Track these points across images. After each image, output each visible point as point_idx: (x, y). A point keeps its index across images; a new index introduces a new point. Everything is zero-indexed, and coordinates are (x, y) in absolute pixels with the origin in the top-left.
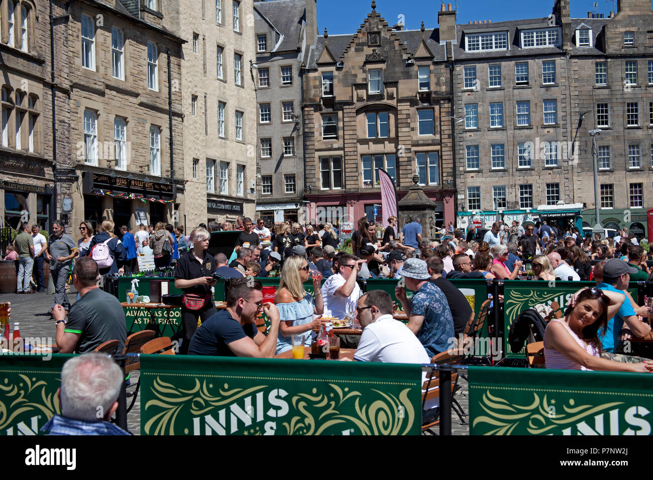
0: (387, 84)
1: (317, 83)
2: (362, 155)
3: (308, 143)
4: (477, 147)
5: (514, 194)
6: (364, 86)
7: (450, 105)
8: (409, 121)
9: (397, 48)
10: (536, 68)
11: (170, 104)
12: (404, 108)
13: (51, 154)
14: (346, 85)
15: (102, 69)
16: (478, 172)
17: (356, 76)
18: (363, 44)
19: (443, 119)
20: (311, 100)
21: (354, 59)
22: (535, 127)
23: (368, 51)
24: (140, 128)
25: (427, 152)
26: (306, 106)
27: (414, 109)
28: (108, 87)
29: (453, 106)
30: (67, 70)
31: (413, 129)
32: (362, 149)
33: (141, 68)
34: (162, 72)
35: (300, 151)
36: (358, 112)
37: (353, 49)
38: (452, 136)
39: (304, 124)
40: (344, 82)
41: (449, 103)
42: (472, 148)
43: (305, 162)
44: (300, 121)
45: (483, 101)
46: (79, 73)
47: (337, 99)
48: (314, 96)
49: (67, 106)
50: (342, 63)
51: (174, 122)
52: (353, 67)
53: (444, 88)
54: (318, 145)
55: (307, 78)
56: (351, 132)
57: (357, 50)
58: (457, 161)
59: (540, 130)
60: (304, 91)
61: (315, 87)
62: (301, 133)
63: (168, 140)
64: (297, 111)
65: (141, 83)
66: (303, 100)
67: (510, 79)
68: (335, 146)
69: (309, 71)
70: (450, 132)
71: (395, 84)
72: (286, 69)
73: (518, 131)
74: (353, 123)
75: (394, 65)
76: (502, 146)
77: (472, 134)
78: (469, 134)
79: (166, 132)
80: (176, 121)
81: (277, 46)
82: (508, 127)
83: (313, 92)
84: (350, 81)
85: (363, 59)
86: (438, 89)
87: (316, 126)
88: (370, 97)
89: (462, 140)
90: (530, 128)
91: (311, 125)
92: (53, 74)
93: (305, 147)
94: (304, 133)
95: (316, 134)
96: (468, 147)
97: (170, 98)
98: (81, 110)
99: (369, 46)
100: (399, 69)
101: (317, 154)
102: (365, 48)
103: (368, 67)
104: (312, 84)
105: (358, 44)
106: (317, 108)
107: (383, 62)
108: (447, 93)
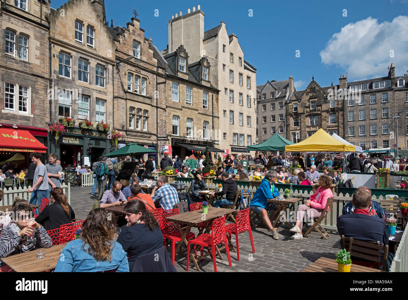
0: (318, 106)
1: (292, 107)
2: (308, 132)
3: (288, 128)
4: (353, 127)
5: (369, 144)
6: (309, 107)
7: (342, 112)
8: (326, 119)
9: (322, 93)
10: (379, 96)
11: (213, 113)
12: (324, 114)
13: (156, 131)
14: (302, 107)
15: (181, 101)
16: (354, 136)
17: (306, 104)
18: (309, 92)
19: (339, 117)
20: (289, 113)
21: (305, 98)
22: (378, 119)
23: (311, 95)
24: (199, 122)
25: (334, 129)
26: (287, 115)
27: (328, 114)
28: (183, 107)
29: (344, 112)
30: (165, 102)
31: (327, 122)
32: (308, 129)
33: (200, 101)
34: (210, 102)
35: (285, 131)
36: (307, 116)
37: (305, 94)
38: (343, 124)
39: (287, 121)
40: (301, 106)
41: (342, 111)
42: (352, 128)
43: (287, 134)
44: (285, 120)
45: (356, 110)
46: (170, 103)
47: (299, 112)
48: (291, 112)
49: (165, 115)
50: (301, 100)
51: (214, 120)
52: (305, 101)
53: (340, 106)
54: (291, 129)
55: (288, 106)
56: (304, 124)
57: (306, 95)
58: (345, 133)
59: (381, 120)
60: (287, 110)
61: (291, 109)
62: (286, 125)
63: (212, 127)
64: (284, 117)
65: (200, 106)
66: (286, 113)
67: (368, 101)
68: (298, 129)
69: (289, 103)
70: (342, 122)
71: (321, 106)
72: (281, 103)
73: (371, 121)
74: (304, 121)
75: (320, 99)
76: (364, 126)
77: (351, 122)
78: (350, 122)
79: (211, 124)
80: (215, 119)
81: (278, 96)
82: (367, 119)
83: (290, 110)
84: (304, 106)
85: (309, 98)
86: (338, 106)
87: (291, 122)
88: (311, 111)
89: (347, 125)
90: (376, 119)
91: (289, 122)
92: (157, 103)
93: (287, 130)
94: (287, 125)
95: (291, 125)
96: (350, 128)
97: (213, 111)
98: (171, 116)
99: (311, 93)
100: (322, 100)
101: (291, 132)
102: (309, 94)
103: (311, 100)
104: (289, 108)
105: (307, 93)
106: (291, 116)
107: (316, 98)
108: (341, 108)
